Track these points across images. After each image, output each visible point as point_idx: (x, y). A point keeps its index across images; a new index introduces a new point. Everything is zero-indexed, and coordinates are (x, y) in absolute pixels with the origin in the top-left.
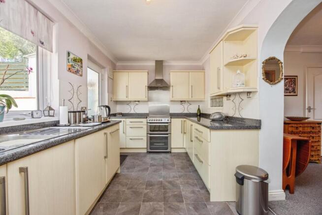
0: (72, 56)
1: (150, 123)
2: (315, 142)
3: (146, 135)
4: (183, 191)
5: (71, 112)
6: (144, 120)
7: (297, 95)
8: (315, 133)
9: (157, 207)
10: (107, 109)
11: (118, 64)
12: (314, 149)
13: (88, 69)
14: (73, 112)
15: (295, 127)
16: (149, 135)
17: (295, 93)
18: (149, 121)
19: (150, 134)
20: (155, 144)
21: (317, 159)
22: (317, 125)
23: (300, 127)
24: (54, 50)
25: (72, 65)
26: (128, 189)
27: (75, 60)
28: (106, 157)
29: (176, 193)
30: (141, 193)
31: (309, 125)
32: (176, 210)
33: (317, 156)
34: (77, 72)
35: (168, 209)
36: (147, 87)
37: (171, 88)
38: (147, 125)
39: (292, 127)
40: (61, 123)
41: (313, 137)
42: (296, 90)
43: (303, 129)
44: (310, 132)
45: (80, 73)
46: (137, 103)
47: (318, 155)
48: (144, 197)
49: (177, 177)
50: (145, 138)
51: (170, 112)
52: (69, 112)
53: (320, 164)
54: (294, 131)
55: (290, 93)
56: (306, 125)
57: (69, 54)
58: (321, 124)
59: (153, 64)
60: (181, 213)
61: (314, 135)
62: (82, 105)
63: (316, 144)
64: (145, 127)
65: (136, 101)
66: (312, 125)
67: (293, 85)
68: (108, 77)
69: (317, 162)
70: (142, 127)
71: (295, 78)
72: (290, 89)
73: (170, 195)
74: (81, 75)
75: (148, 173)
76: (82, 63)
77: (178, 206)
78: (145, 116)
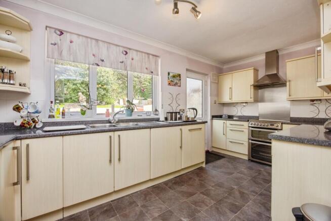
0: (171, 75)
1: (252, 127)
3: (247, 140)
4: (248, 206)
5: (168, 113)
6: (246, 124)
9: (206, 202)
10: (195, 111)
11: (225, 67)
13: (188, 79)
14: (170, 113)
16: (250, 141)
18: (250, 125)
19: (252, 140)
20: (261, 153)
24: (159, 73)
25: (171, 81)
26: (199, 180)
27: (174, 77)
28: (181, 147)
29: (237, 203)
30: (206, 187)
32: (220, 213)
34: (176, 84)
35: (213, 208)
36: (252, 87)
37: (288, 83)
38: (249, 129)
40: (160, 120)
45: (178, 85)
46: (244, 104)
48: (205, 191)
49: (257, 193)
50: (246, 144)
51: (291, 116)
52: (167, 113)
57: (169, 74)
59: (263, 57)
60: (222, 218)
62: (181, 107)
64: (246, 131)
65: (243, 103)
68: (211, 82)
70: (243, 131)
73: (229, 201)
74: (180, 86)
75: (228, 177)
76: (180, 77)
77: (226, 213)
78: (247, 119)
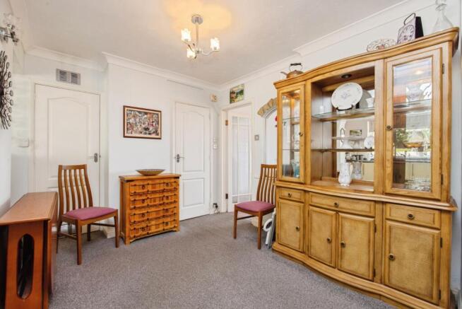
2: (171, 203)
7: (160, 139)
8: (171, 191)
12: (169, 213)
15: (139, 185)
17: (157, 135)
21: (173, 226)
22: (173, 180)
23: (148, 184)
31: (162, 181)
33: (173, 223)
39: (135, 185)
41: (167, 197)
42: (159, 131)
43: (153, 188)
44: (163, 191)
47: (174, 220)
53: (178, 233)
54: (137, 191)
55: (150, 134)
56: (158, 181)
58: (178, 178)
61: (170, 194)
63: (173, 206)
66: (166, 181)
67: (154, 124)
69: (174, 229)
71: (158, 115)
72: (151, 128)
